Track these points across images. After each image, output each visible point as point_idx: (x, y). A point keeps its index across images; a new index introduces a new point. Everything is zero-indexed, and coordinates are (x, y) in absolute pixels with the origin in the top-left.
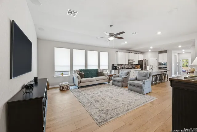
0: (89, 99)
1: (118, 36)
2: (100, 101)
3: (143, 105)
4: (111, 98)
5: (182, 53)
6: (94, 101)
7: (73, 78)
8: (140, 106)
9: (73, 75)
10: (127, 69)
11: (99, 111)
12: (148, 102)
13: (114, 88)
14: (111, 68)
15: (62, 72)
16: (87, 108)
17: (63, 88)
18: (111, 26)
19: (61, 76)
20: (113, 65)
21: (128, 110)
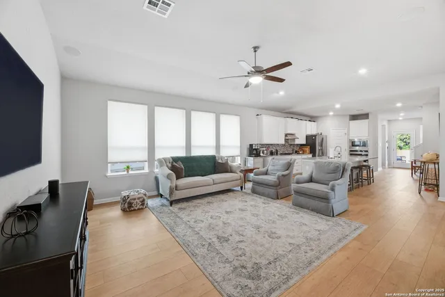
0: (201, 233)
1: (271, 74)
2: (230, 238)
3: (341, 245)
4: (258, 228)
5: (398, 120)
6: (215, 240)
7: (157, 179)
8: (336, 248)
9: (156, 170)
10: (281, 154)
11: (236, 268)
12: (349, 238)
13: (259, 201)
14: (246, 152)
15: (127, 164)
16: (202, 262)
17: (130, 204)
18: (256, 49)
19: (126, 173)
20: (251, 146)
21: (310, 263)
